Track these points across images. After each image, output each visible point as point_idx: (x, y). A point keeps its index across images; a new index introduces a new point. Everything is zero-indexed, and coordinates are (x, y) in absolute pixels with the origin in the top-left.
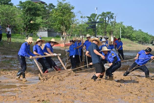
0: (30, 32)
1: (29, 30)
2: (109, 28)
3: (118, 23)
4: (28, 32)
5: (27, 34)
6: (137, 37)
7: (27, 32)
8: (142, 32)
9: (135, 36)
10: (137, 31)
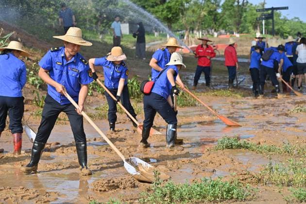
0: (107, 26)
1: (105, 21)
2: (253, 16)
3: (256, 5)
4: (104, 25)
5: (101, 29)
6: (293, 31)
7: (102, 25)
8: (301, 22)
9: (289, 30)
10: (288, 20)
